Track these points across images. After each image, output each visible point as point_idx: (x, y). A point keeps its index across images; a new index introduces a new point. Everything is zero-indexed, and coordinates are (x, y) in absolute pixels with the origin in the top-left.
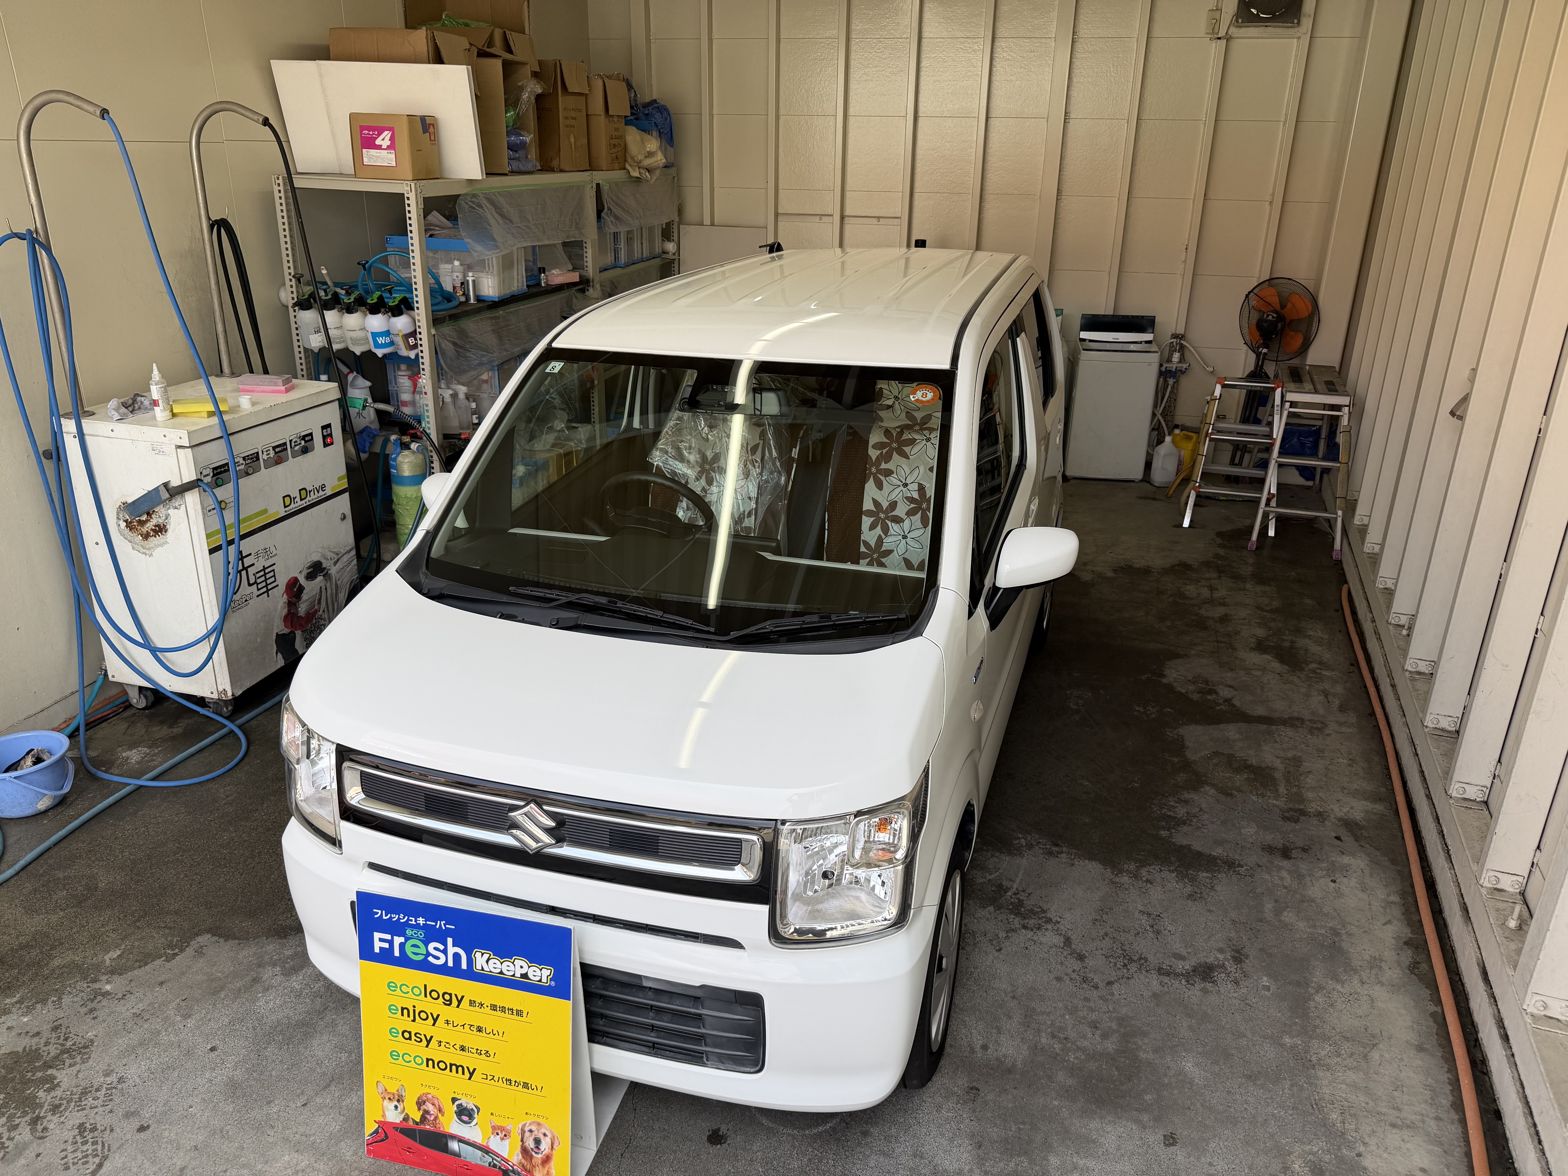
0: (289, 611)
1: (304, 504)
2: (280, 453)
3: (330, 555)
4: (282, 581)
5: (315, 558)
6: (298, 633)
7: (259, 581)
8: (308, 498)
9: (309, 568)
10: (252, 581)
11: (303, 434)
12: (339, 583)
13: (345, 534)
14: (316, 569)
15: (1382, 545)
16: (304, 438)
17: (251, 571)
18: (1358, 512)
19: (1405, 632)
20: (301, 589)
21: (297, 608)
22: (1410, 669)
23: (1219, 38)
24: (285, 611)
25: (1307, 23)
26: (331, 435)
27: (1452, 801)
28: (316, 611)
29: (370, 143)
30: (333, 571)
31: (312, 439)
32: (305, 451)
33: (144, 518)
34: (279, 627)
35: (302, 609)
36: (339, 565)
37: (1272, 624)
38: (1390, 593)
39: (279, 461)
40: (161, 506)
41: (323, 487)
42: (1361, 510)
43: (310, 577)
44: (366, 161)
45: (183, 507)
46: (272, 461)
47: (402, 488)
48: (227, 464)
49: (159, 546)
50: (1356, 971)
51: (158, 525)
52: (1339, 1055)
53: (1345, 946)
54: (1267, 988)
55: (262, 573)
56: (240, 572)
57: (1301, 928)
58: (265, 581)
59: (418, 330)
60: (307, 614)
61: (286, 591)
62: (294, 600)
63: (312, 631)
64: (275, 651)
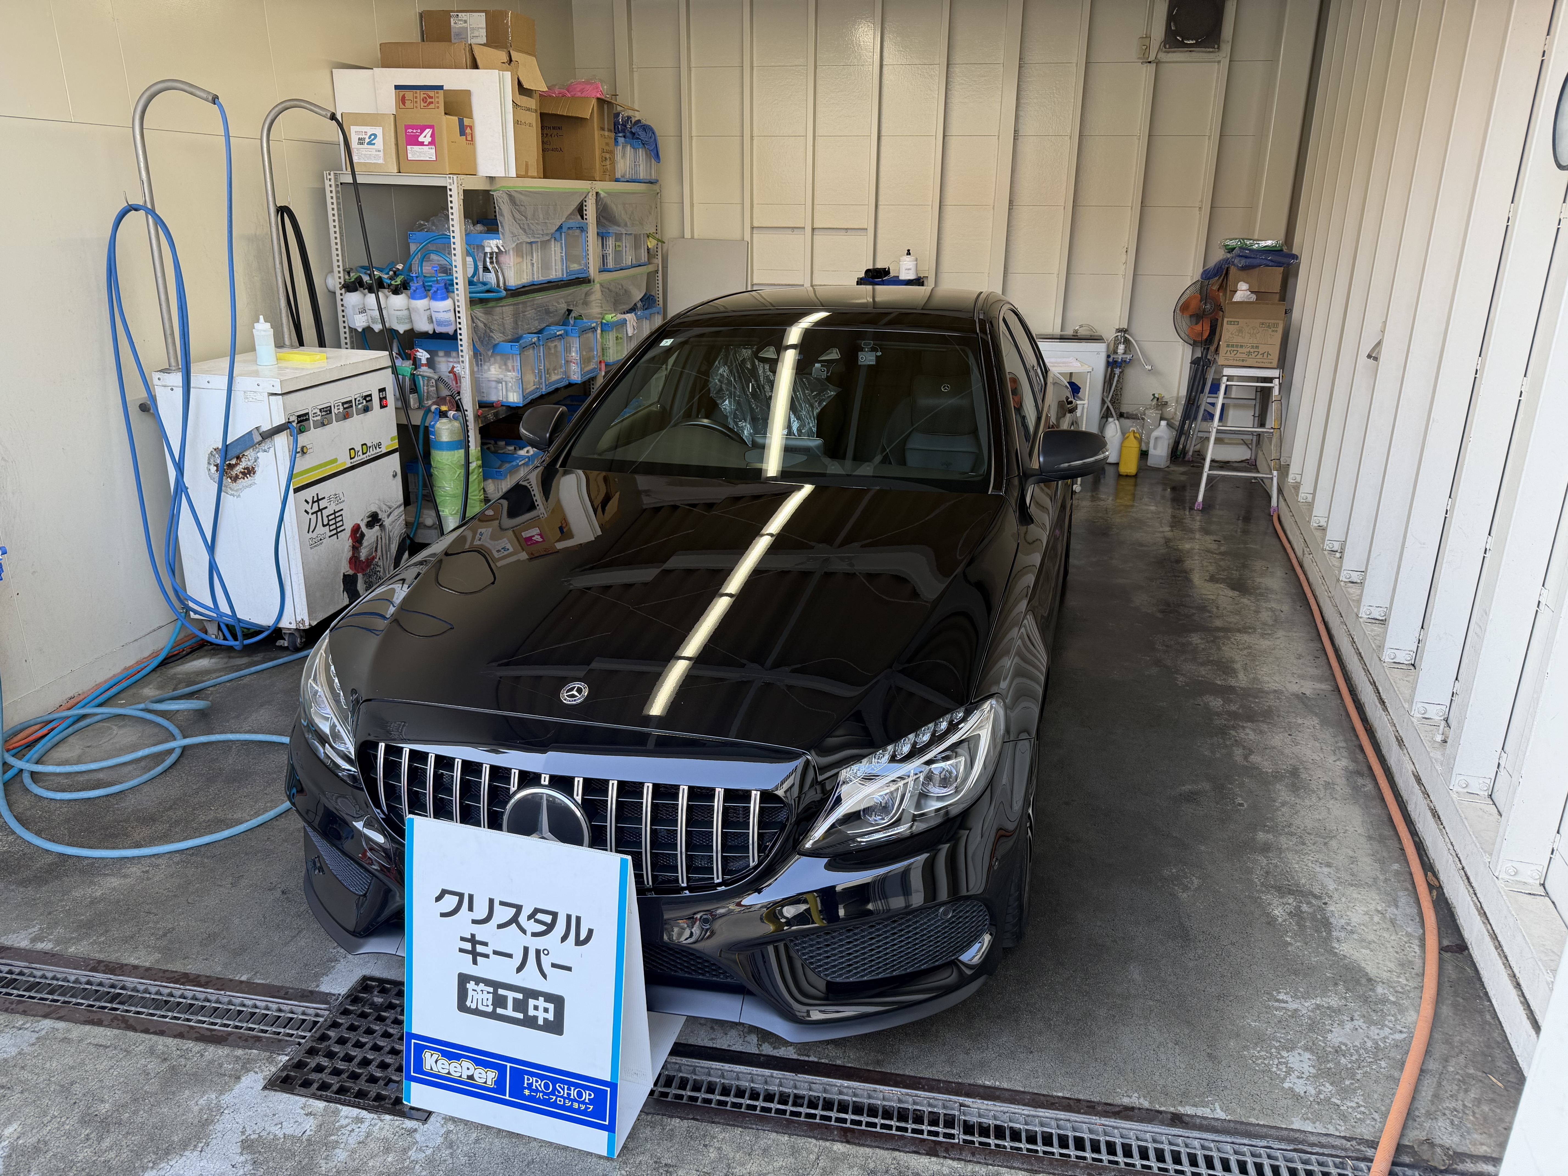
0: (353, 554)
1: (365, 458)
2: (348, 409)
3: (384, 508)
4: (348, 526)
5: (374, 509)
6: (360, 576)
7: (331, 523)
8: (368, 453)
9: (368, 517)
10: (325, 523)
11: (365, 394)
12: (391, 534)
13: (394, 491)
14: (374, 520)
15: (1314, 494)
16: (365, 398)
17: (326, 513)
18: (1291, 471)
19: (1338, 555)
20: (363, 535)
21: (359, 553)
22: (1344, 580)
23: (1150, 62)
24: (351, 554)
25: (1226, 48)
26: (385, 398)
27: (1385, 665)
28: (374, 558)
29: (414, 141)
30: (387, 522)
31: (371, 400)
32: (366, 410)
33: (234, 462)
34: (345, 568)
35: (363, 554)
36: (392, 518)
37: (1222, 563)
38: (1323, 529)
39: (346, 416)
40: (251, 450)
41: (379, 444)
42: (1294, 470)
43: (370, 525)
44: (410, 157)
45: (272, 450)
46: (341, 416)
47: (440, 452)
48: (307, 414)
49: (247, 487)
50: (1314, 792)
51: (247, 468)
52: (1304, 844)
53: (1303, 776)
54: (1241, 805)
55: (333, 516)
56: (316, 512)
57: (1267, 767)
58: (335, 523)
59: (457, 309)
60: (367, 559)
61: (351, 536)
62: (357, 545)
63: (370, 576)
64: (342, 589)
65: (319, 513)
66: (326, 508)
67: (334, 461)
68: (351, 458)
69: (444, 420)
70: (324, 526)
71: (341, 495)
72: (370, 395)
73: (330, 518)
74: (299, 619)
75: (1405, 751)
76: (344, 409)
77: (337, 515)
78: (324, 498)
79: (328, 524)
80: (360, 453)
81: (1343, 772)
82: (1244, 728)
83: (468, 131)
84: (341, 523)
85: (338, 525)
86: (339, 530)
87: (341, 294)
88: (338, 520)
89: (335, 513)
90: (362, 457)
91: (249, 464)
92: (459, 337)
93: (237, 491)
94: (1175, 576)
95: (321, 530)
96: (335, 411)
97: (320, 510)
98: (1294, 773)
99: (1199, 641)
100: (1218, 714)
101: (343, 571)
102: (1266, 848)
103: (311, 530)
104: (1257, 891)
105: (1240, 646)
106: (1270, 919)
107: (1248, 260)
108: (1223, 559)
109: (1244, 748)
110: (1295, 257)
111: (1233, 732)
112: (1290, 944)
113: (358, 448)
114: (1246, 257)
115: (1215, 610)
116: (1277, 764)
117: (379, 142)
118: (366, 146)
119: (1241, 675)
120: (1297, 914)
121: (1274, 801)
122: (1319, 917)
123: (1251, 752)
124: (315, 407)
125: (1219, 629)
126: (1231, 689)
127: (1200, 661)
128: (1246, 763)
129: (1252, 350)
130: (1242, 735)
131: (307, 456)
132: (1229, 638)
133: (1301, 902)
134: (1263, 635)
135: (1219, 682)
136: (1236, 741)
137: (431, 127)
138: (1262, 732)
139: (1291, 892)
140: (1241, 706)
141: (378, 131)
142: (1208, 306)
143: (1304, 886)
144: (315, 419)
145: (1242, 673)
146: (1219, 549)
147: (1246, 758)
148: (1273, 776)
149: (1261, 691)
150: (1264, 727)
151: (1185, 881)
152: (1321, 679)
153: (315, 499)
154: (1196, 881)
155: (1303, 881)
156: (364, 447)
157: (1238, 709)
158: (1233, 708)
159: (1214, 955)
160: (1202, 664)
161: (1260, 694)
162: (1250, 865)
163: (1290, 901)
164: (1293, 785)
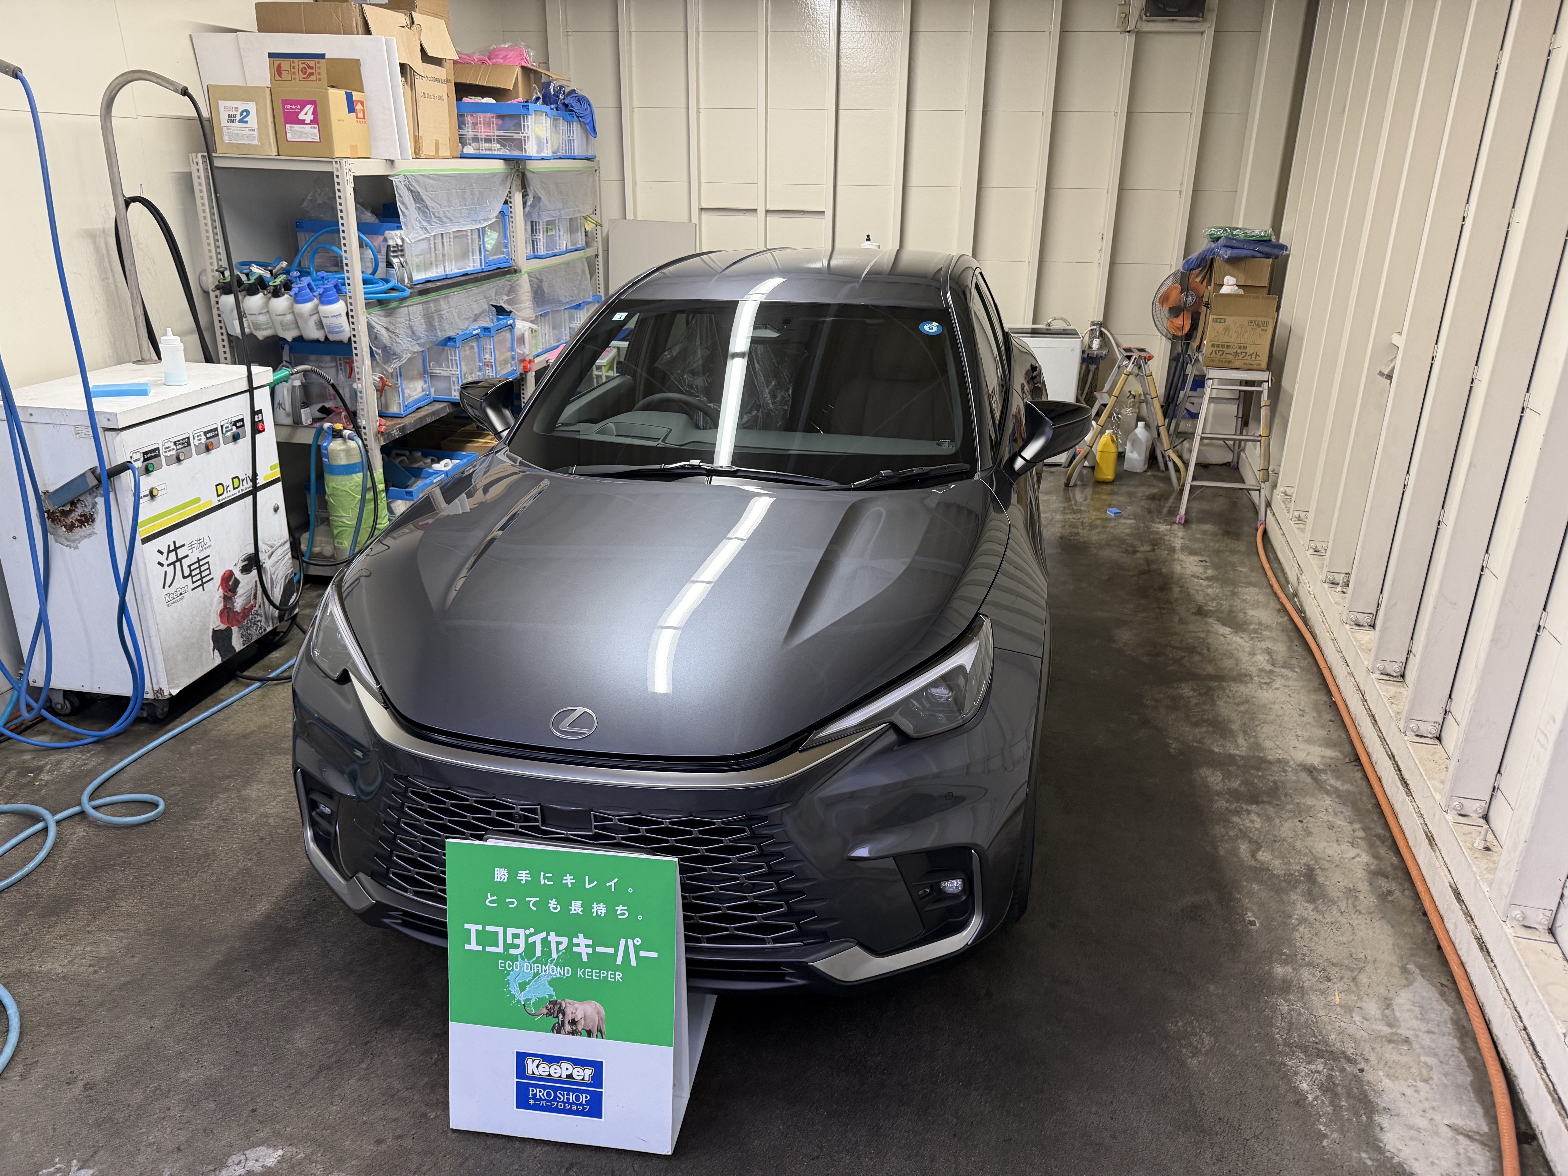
0: (225, 605)
1: (237, 493)
2: (212, 439)
3: (264, 547)
4: (217, 575)
5: (250, 550)
6: (235, 629)
7: (193, 573)
8: (241, 487)
9: (244, 560)
11: (233, 420)
12: (274, 577)
13: (279, 526)
14: (251, 563)
16: (234, 424)
17: (186, 562)
18: (1281, 483)
20: (237, 582)
21: (233, 603)
23: (1129, 32)
24: (222, 606)
25: (1211, 17)
26: (260, 422)
28: (252, 607)
30: (268, 564)
31: (243, 425)
32: (235, 437)
33: (68, 508)
34: (216, 623)
35: (239, 603)
36: (274, 558)
39: (210, 447)
40: (87, 495)
42: (1283, 481)
43: (246, 570)
44: (289, 137)
46: (203, 447)
47: (335, 477)
48: (158, 449)
49: (86, 537)
50: (1334, 902)
51: (84, 515)
52: (1329, 980)
53: (1320, 879)
54: (1252, 923)
55: (197, 565)
56: (174, 563)
57: (1277, 866)
58: (201, 573)
59: (350, 314)
60: (244, 609)
61: (222, 584)
62: (230, 594)
63: (248, 628)
64: (212, 648)
65: (178, 564)
66: (187, 556)
67: (198, 500)
68: (218, 496)
69: (339, 441)
70: (184, 577)
71: (207, 540)
72: (242, 420)
73: (192, 568)
74: (156, 688)
75: (1438, 853)
76: (208, 438)
77: (201, 563)
78: (184, 545)
79: (190, 575)
80: (231, 488)
81: (1365, 873)
82: (1248, 812)
83: (359, 107)
84: (207, 572)
85: (204, 574)
86: (204, 580)
87: (216, 297)
88: (203, 568)
89: (199, 561)
90: (233, 492)
91: (87, 510)
92: (354, 345)
93: (74, 541)
94: (1160, 608)
95: (180, 582)
96: (194, 442)
97: (179, 560)
98: (1310, 875)
99: (1191, 693)
100: (1218, 794)
101: (212, 626)
102: (1286, 987)
103: (168, 583)
104: (1280, 1053)
105: (1237, 700)
106: (1298, 1097)
107: (1235, 251)
108: (1210, 586)
109: (1251, 841)
110: (1283, 247)
111: (1236, 819)
112: (1325, 1136)
113: (228, 482)
114: (1232, 248)
115: (1205, 651)
116: (1289, 863)
117: (252, 119)
118: (237, 124)
119: (1241, 741)
120: (1328, 1088)
121: (1290, 917)
122: (1355, 1090)
123: (1259, 847)
124: (168, 441)
125: (1211, 677)
126: (1231, 759)
127: (1194, 720)
128: (1253, 863)
129: (1239, 351)
130: (1248, 823)
131: (158, 499)
132: (1224, 689)
133: (1332, 1069)
134: (1260, 685)
135: (1216, 750)
136: (1240, 830)
137: (313, 102)
138: (1269, 819)
139: (1319, 1054)
140: (1242, 783)
141: (251, 107)
142: (1190, 298)
143: (1334, 1045)
144: (168, 454)
145: (1241, 736)
146: (1205, 573)
147: (1253, 855)
148: (1285, 881)
149: (1263, 760)
150: (1271, 810)
151: (1194, 1039)
152: (1328, 743)
153: (172, 548)
154: (1207, 1040)
155: (1333, 1037)
156: (236, 480)
157: (1240, 785)
158: (1235, 784)
159: (1235, 1156)
160: (1196, 725)
161: (1263, 766)
162: (1267, 1012)
163: (1320, 1068)
164: (1310, 893)
